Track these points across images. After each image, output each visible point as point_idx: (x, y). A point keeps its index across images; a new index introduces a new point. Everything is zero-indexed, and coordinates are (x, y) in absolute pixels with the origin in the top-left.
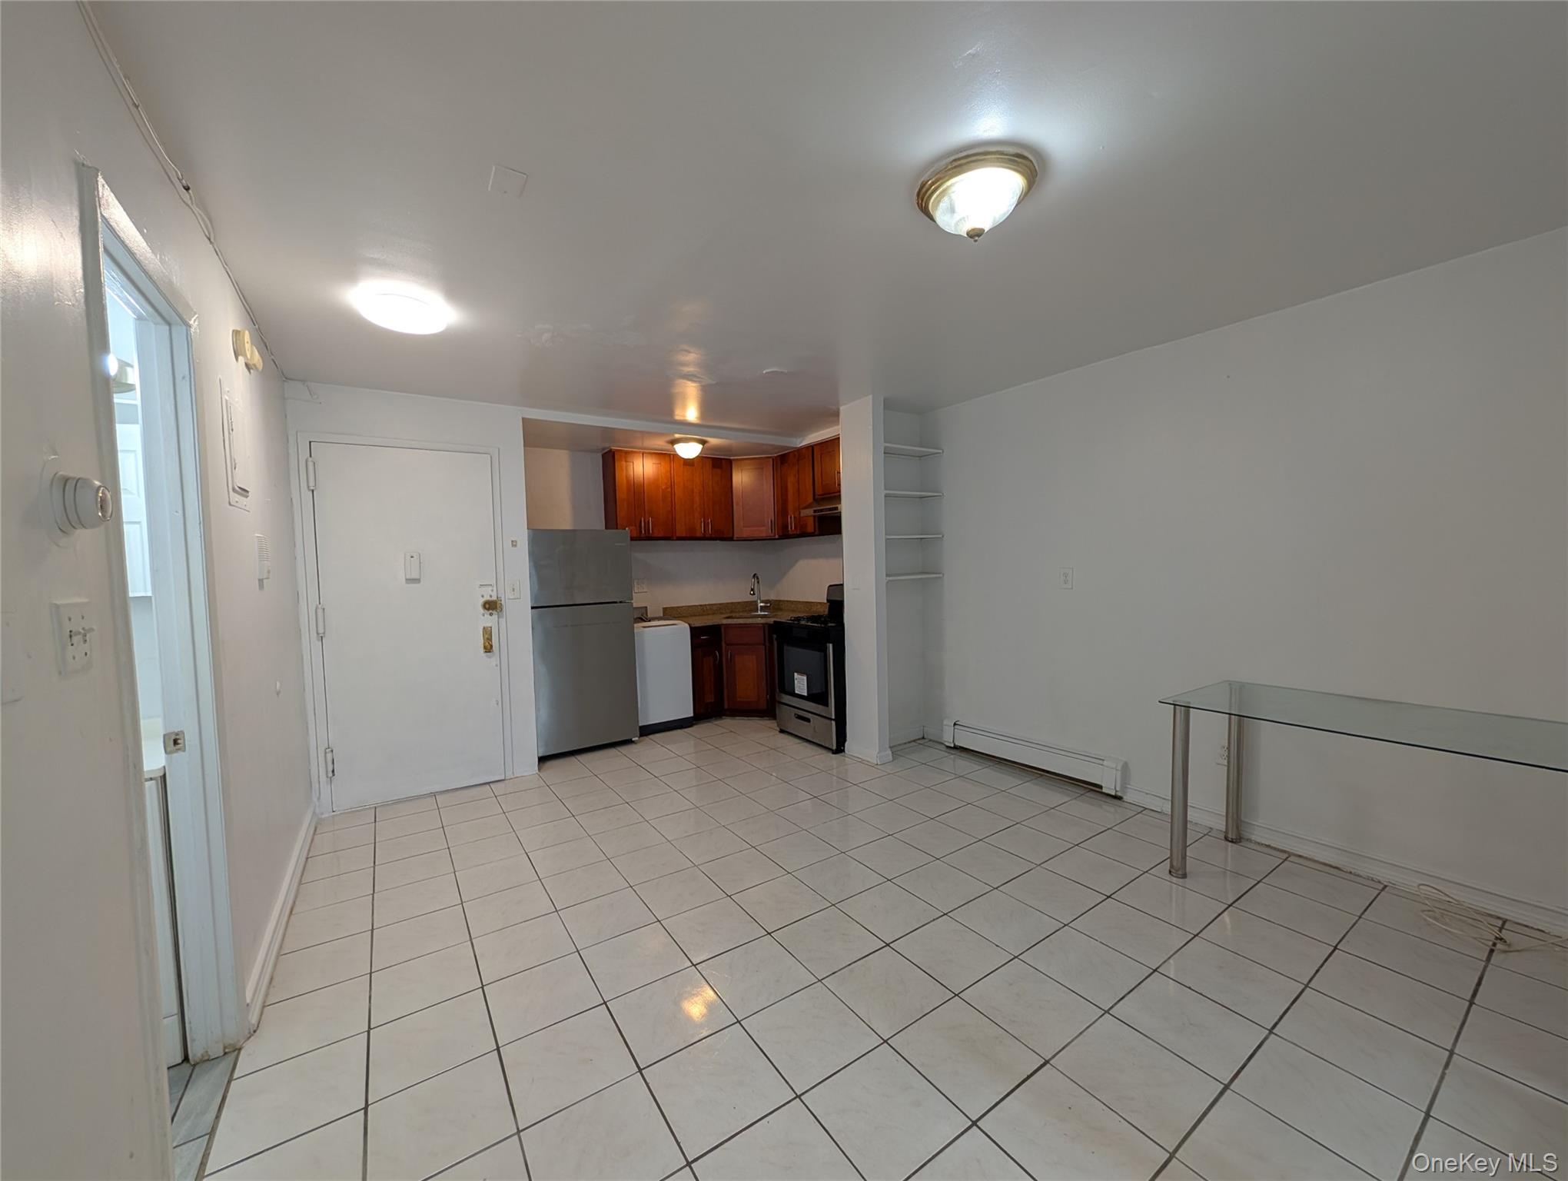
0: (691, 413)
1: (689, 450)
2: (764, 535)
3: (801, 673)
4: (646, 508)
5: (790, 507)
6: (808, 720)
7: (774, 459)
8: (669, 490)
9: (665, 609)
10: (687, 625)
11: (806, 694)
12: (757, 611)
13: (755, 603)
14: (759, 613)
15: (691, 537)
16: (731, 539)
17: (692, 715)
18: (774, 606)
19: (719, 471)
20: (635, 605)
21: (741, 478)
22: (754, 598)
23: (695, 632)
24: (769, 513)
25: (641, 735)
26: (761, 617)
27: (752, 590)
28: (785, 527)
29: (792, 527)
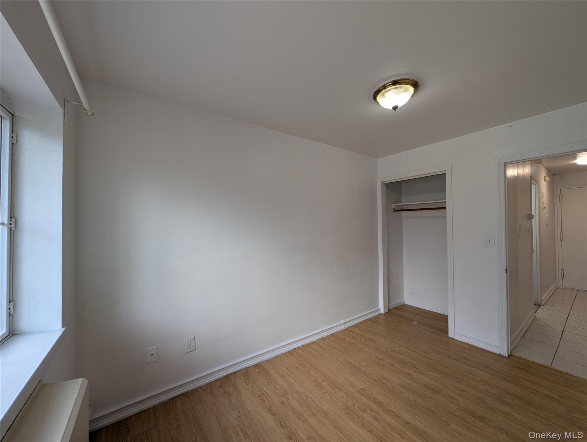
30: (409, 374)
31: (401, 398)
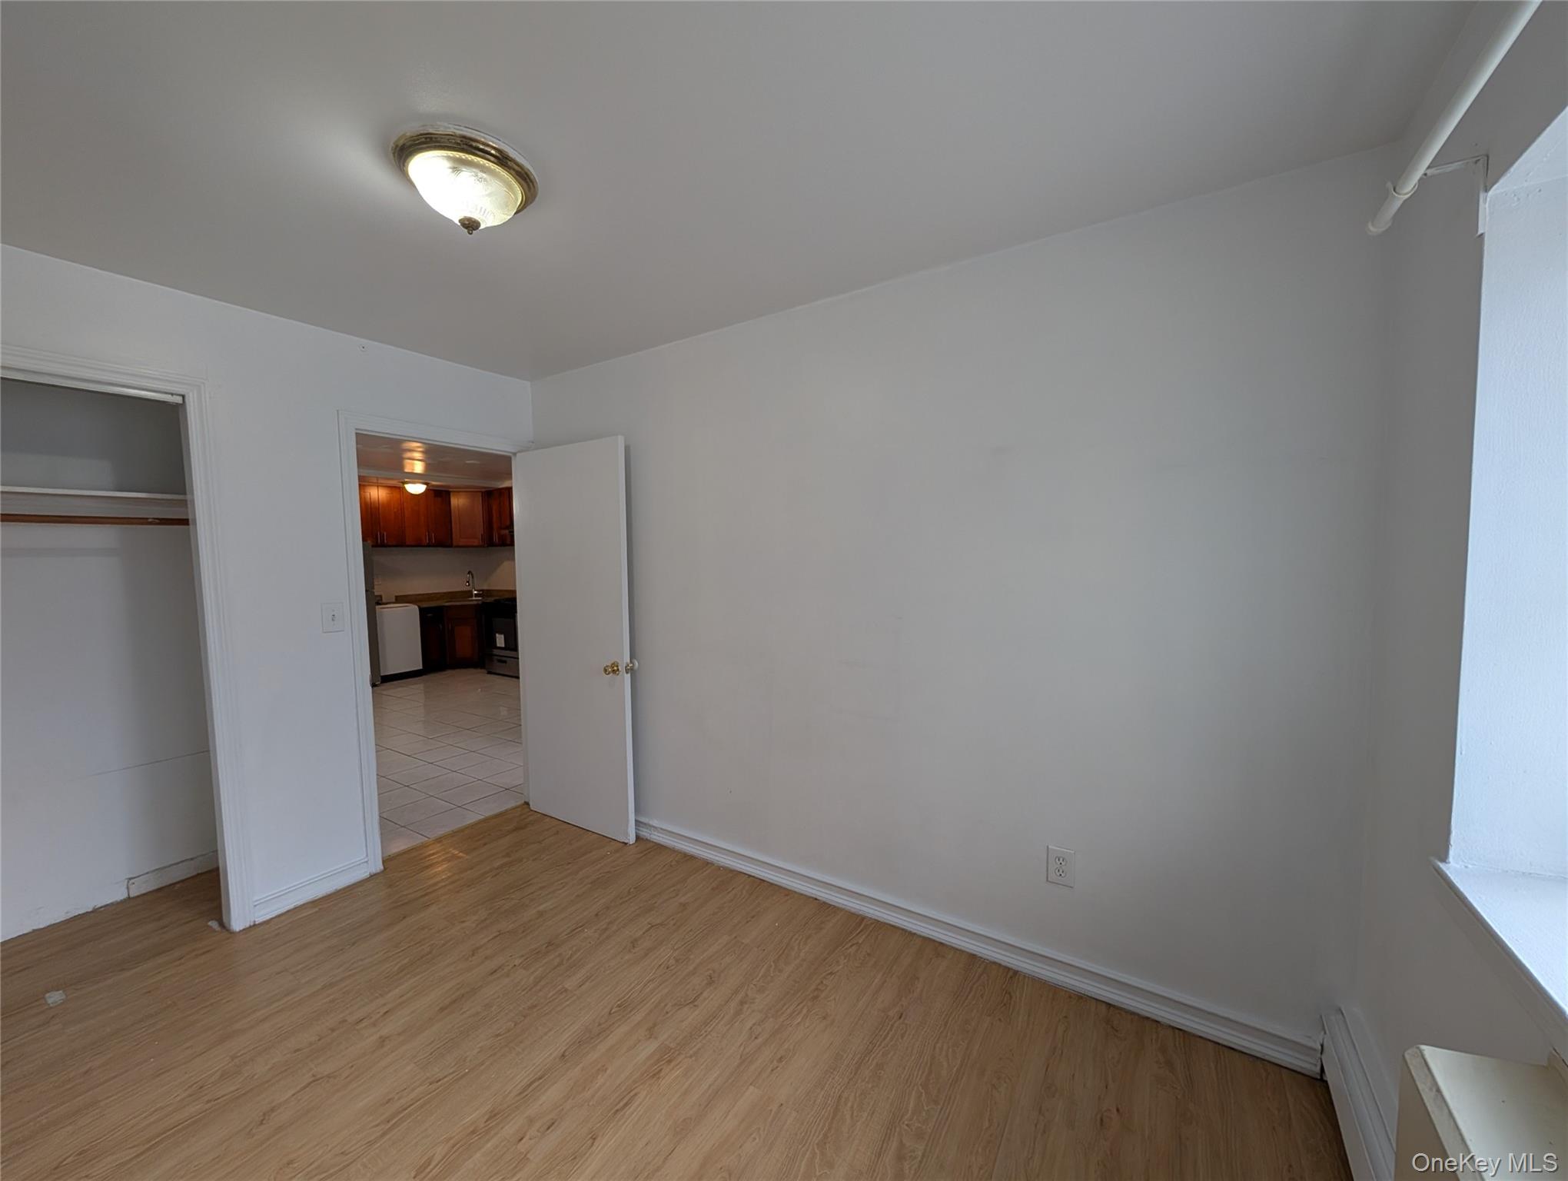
0: (419, 467)
1: (416, 489)
2: (476, 544)
3: (500, 633)
4: (382, 524)
5: (495, 526)
6: (505, 662)
7: (482, 492)
8: (400, 512)
9: (397, 597)
10: (416, 607)
11: (503, 646)
12: (472, 597)
13: (471, 592)
14: (474, 598)
15: (419, 544)
16: (450, 546)
17: (421, 668)
18: (483, 593)
19: (439, 499)
20: (376, 594)
21: (457, 502)
22: (468, 588)
23: (423, 611)
24: (480, 530)
25: (382, 682)
26: (475, 600)
27: (468, 582)
28: (491, 537)
29: (496, 539)
30: (383, 1041)
31: (482, 1064)
